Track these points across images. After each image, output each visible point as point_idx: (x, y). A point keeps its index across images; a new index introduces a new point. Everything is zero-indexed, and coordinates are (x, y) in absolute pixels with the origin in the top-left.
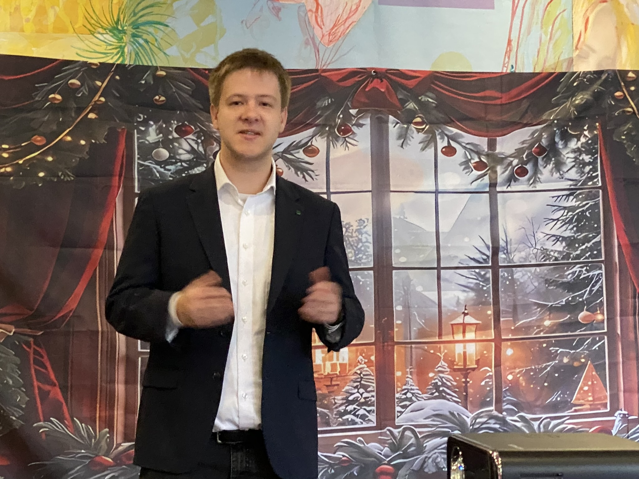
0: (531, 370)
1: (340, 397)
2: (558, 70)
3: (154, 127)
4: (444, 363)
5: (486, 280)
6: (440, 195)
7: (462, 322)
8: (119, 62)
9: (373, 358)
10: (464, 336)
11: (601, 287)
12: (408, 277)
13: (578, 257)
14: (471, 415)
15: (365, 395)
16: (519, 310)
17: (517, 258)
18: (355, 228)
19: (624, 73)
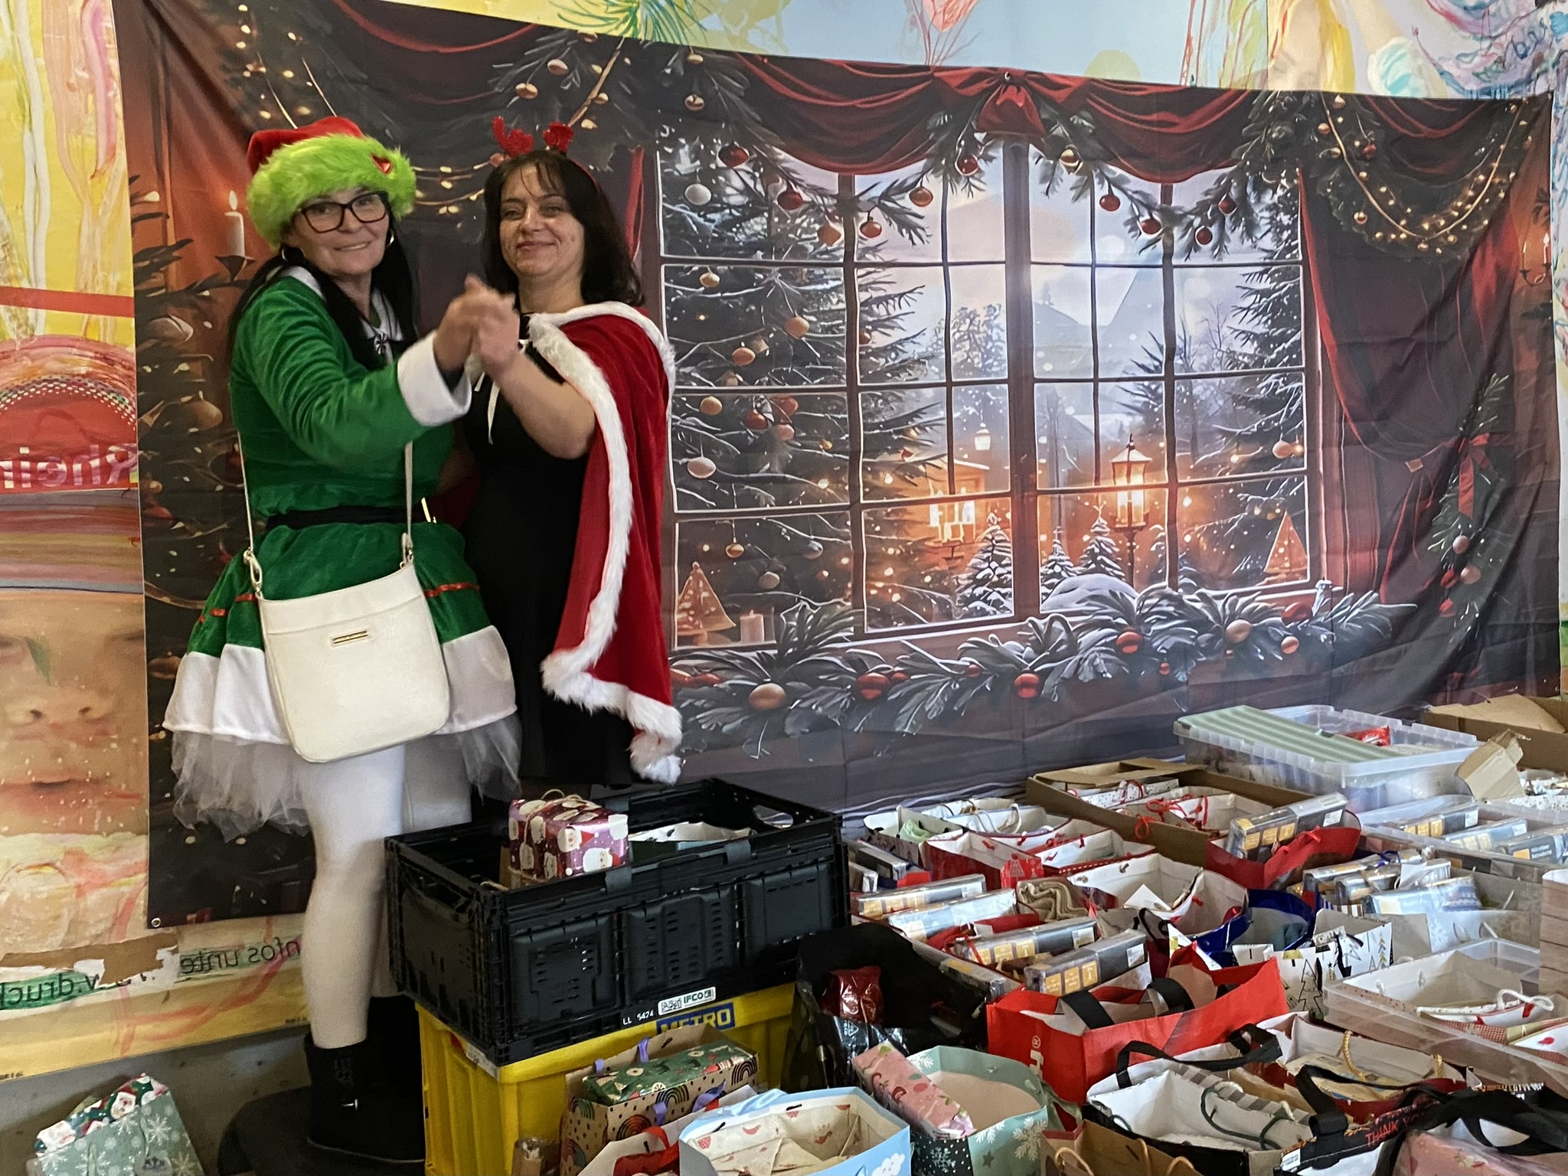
0: (1214, 527)
1: (964, 576)
2: (1249, 88)
3: (687, 147)
4: (1102, 520)
5: (1158, 398)
6: (1097, 270)
7: (1125, 459)
8: (628, 35)
9: (1009, 516)
10: (1129, 481)
11: (1301, 406)
12: (1055, 393)
13: (1273, 363)
14: (1138, 595)
15: (999, 571)
16: (1200, 443)
17: (1197, 365)
18: (982, 318)
19: (1329, 96)
